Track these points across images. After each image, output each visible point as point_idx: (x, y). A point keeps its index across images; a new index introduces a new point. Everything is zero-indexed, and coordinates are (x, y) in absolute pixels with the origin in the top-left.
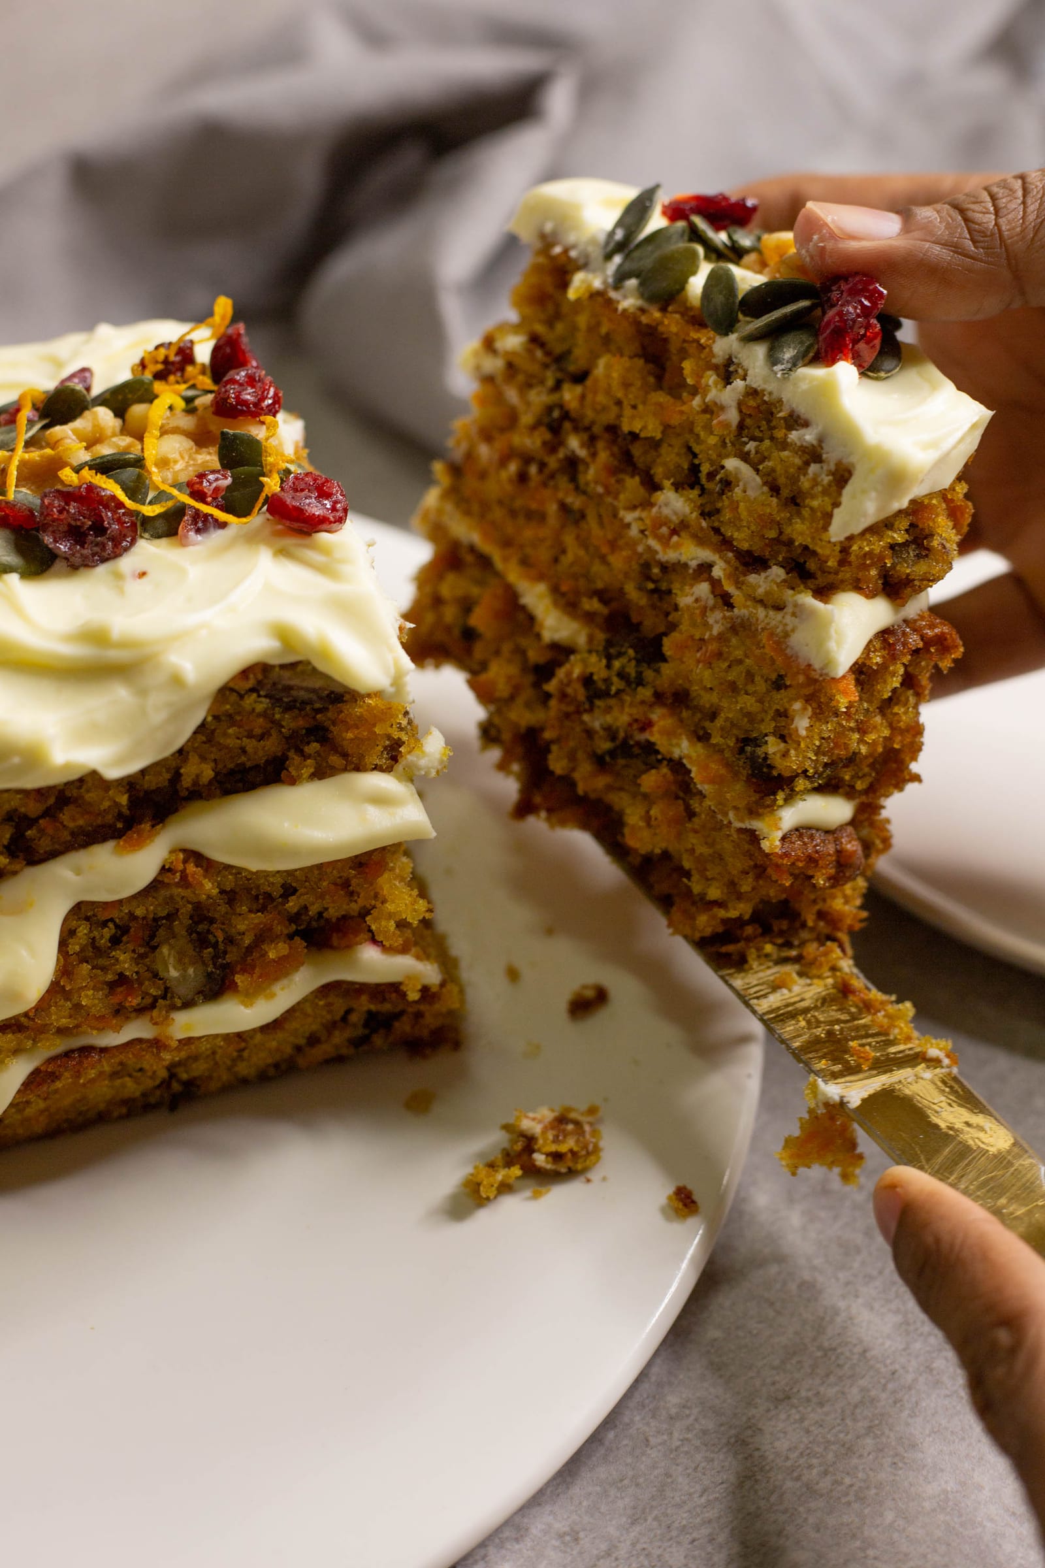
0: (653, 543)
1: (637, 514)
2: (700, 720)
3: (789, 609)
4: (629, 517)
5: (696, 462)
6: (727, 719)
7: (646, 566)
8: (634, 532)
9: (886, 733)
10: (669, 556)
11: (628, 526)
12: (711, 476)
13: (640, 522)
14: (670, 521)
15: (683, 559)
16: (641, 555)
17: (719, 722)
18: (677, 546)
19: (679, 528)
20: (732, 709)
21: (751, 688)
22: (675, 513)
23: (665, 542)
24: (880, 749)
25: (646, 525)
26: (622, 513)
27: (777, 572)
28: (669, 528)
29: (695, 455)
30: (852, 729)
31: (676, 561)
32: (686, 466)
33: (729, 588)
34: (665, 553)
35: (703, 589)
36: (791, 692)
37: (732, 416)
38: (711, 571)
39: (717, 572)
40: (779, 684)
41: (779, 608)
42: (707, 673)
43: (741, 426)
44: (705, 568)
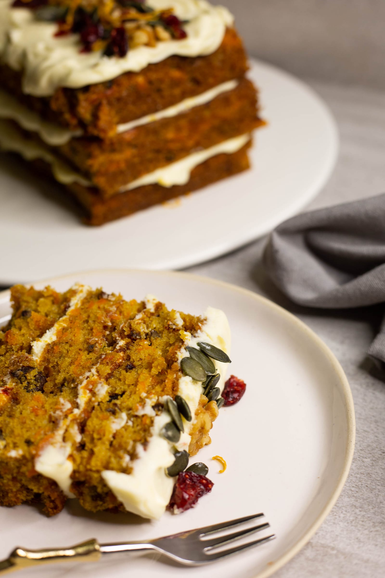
0: (85, 382)
1: (95, 373)
2: (7, 411)
3: (63, 444)
4: (94, 370)
5: (119, 397)
6: (9, 422)
7: (73, 381)
8: (87, 374)
9: (14, 490)
10: (81, 390)
11: (90, 371)
12: (115, 405)
13: (92, 375)
14: (95, 388)
15: (80, 396)
16: (78, 378)
17: (8, 419)
18: (85, 393)
19: (93, 393)
20: (14, 423)
21: (24, 430)
22: (98, 391)
23: (86, 387)
24: (7, 488)
25: (91, 378)
26: (95, 367)
27: (78, 438)
28: (92, 388)
29: (122, 396)
30: (12, 475)
31: (78, 393)
32: (117, 392)
33: (70, 417)
34: (82, 388)
35: (68, 406)
36: (26, 448)
37: (140, 413)
38: (76, 408)
39: (76, 411)
40: (28, 442)
41: (64, 439)
42: (29, 411)
43: (136, 416)
44: (77, 406)
